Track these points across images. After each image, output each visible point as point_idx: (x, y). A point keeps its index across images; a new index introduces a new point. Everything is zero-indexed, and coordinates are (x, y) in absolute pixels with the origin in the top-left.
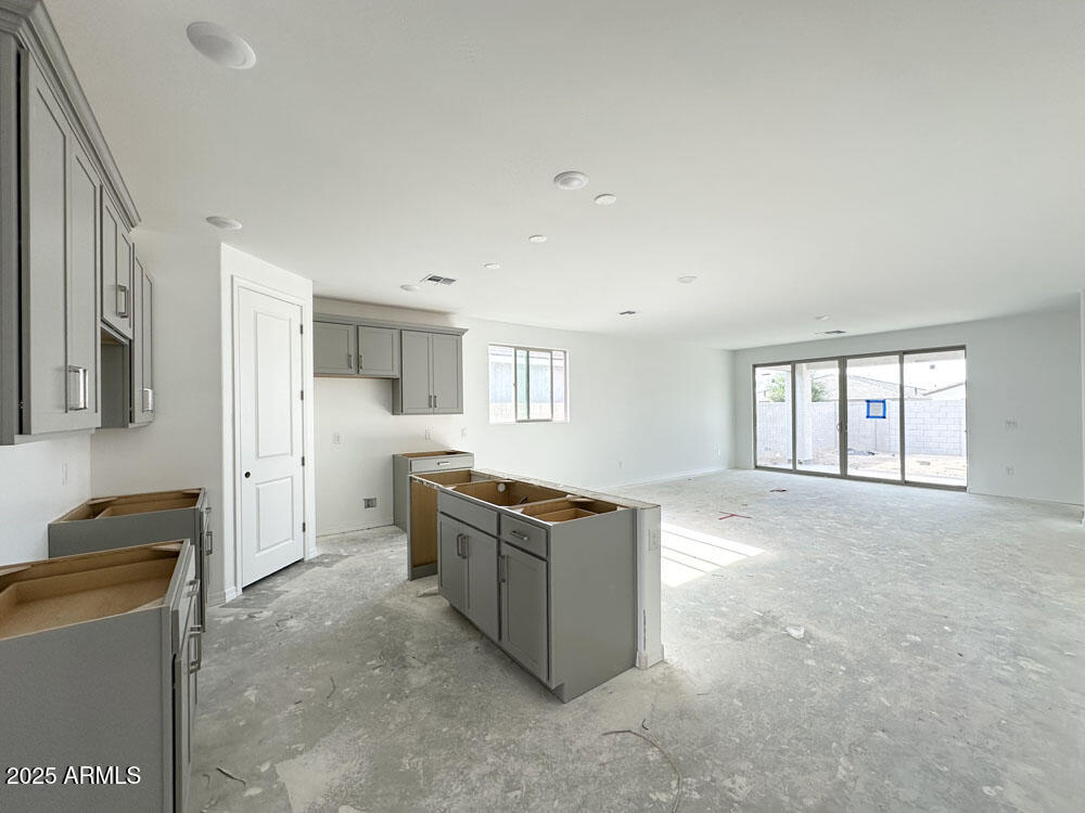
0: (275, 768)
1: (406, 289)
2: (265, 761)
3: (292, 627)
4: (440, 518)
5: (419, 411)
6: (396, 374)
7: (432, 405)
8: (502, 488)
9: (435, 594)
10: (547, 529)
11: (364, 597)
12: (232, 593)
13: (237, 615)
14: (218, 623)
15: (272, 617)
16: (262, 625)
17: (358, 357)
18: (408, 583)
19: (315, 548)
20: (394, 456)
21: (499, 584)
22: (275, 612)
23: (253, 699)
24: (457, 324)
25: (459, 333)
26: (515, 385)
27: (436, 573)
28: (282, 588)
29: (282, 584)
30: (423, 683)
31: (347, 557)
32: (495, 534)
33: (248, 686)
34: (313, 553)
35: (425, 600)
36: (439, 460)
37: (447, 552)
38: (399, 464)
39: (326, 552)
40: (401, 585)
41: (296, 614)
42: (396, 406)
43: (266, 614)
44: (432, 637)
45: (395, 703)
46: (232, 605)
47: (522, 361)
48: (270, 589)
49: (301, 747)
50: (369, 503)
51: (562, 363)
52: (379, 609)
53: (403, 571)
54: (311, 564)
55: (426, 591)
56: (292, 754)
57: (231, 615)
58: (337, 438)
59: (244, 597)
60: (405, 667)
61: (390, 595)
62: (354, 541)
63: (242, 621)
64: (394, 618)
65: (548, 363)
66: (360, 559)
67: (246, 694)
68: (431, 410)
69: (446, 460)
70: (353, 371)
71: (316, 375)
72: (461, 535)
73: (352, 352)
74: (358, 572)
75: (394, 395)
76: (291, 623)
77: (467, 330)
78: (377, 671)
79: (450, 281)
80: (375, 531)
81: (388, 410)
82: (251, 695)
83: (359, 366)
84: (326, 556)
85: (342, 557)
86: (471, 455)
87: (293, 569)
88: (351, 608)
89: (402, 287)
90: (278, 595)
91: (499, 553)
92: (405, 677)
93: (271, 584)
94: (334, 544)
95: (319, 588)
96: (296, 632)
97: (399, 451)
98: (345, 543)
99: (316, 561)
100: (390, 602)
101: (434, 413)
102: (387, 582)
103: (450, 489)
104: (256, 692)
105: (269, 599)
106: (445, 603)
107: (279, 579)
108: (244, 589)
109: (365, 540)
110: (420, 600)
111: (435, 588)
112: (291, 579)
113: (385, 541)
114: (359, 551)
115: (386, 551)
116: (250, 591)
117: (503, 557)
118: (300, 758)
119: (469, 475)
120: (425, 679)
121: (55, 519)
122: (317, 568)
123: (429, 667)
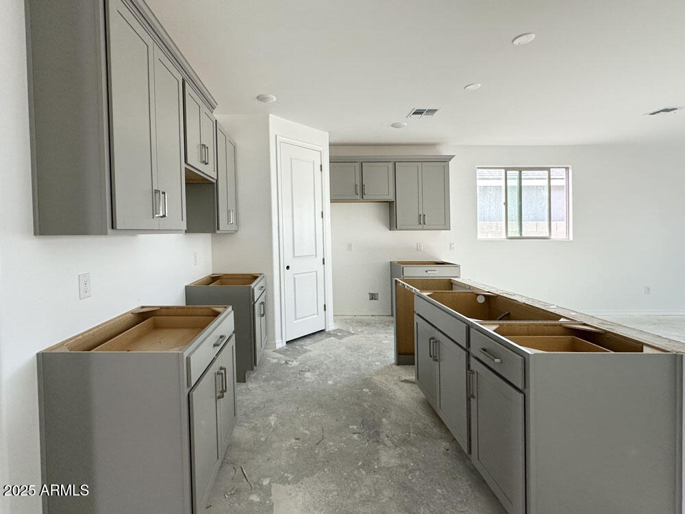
0: (271, 485)
1: (395, 127)
2: (267, 477)
3: (307, 378)
4: (417, 319)
5: (410, 227)
6: (391, 198)
7: (421, 222)
8: (481, 300)
9: (413, 382)
10: (525, 358)
11: (358, 369)
12: (280, 344)
13: (279, 359)
14: (269, 361)
15: (298, 366)
16: (291, 371)
17: (362, 186)
18: (395, 367)
19: (333, 324)
20: (391, 262)
21: (469, 400)
22: (300, 364)
23: (273, 423)
24: (445, 151)
25: (446, 160)
26: (506, 204)
27: (414, 364)
28: (308, 348)
29: (310, 344)
30: (391, 465)
31: (353, 334)
32: (464, 346)
33: (273, 413)
34: (331, 327)
35: (407, 386)
36: (428, 269)
37: (422, 350)
38: (395, 268)
39: (341, 328)
40: (388, 367)
41: (312, 369)
42: (392, 224)
43: (295, 363)
44: (406, 423)
45: (364, 472)
46: (279, 351)
47: (513, 183)
48: (301, 346)
49: (291, 477)
50: (373, 297)
51: (563, 183)
52: (367, 382)
53: (391, 355)
54: (329, 335)
55: (407, 378)
56: (284, 481)
57: (277, 358)
58: (350, 247)
59: (286, 348)
60: (378, 441)
61: (377, 373)
62: (361, 323)
63: (281, 364)
64: (378, 393)
65: (545, 183)
66: (362, 338)
67: (271, 418)
68: (421, 226)
69: (432, 269)
70: (358, 197)
71: (332, 201)
72: (433, 338)
73: (358, 183)
74: (359, 347)
75: (391, 214)
76: (308, 375)
77: (453, 156)
78: (355, 436)
79: (432, 112)
80: (377, 318)
81: (387, 227)
82: (273, 419)
83: (363, 193)
84: (340, 331)
85: (350, 334)
86: (458, 266)
87: (317, 335)
88: (348, 376)
89: (392, 125)
90: (306, 351)
91: (468, 366)
92: (377, 451)
93: (303, 343)
94: (347, 323)
95: (330, 353)
96: (309, 382)
97: (395, 260)
98: (354, 324)
99: (333, 333)
100: (377, 379)
101: (423, 230)
102: (378, 361)
103: (425, 294)
104: (276, 418)
105: (300, 353)
106: (422, 395)
107: (308, 341)
108: (287, 342)
109: (368, 324)
110: (401, 384)
111: (413, 378)
112: (315, 342)
113: (382, 327)
114: (362, 332)
115: (382, 335)
116: (290, 345)
117: (473, 372)
118: (289, 487)
119: (450, 284)
120: (393, 461)
121: (189, 283)
122: (332, 338)
123: (398, 451)
